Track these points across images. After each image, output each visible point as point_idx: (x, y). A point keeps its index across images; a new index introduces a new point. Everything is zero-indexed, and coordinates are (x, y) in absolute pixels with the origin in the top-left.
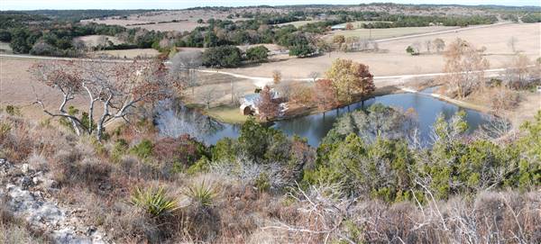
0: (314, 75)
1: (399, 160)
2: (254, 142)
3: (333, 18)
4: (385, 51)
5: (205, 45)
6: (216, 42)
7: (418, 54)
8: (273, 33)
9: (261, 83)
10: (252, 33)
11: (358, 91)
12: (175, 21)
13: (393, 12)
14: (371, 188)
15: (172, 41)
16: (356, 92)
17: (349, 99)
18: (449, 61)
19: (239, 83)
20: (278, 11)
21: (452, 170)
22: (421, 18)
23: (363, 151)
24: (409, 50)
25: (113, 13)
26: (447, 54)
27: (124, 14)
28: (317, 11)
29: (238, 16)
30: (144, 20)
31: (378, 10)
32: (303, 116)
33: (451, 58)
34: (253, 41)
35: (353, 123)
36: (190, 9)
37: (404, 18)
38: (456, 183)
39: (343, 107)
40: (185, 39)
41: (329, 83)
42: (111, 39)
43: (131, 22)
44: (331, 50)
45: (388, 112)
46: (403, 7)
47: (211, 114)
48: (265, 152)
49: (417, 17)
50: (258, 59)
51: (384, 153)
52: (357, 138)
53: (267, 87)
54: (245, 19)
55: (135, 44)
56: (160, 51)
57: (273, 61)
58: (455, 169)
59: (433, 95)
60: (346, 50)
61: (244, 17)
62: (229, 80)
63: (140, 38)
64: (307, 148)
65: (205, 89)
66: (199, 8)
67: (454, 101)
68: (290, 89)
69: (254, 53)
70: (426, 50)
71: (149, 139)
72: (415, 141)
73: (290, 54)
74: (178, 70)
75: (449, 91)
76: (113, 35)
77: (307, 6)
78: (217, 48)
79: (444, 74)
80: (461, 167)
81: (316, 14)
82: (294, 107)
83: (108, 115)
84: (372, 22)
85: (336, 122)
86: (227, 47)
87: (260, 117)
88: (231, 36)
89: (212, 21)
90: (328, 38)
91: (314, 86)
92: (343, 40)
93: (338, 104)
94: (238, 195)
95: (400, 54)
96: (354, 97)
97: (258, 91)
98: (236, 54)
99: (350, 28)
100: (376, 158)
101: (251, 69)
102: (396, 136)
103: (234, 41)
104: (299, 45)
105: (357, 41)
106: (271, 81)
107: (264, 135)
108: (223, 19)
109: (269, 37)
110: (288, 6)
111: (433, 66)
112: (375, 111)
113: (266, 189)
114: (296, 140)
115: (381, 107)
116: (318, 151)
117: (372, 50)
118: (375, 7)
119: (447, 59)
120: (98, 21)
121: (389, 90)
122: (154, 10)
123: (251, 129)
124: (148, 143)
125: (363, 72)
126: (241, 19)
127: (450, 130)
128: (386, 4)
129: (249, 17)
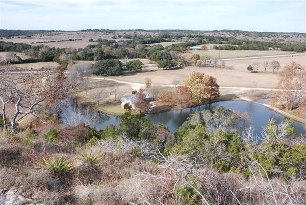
0: (175, 83)
1: (233, 147)
2: (131, 126)
3: (192, 40)
4: (230, 68)
5: (95, 58)
6: (103, 56)
7: (256, 72)
8: (146, 50)
9: (137, 87)
10: (131, 50)
11: (207, 96)
12: (71, 40)
13: (239, 37)
14: (210, 161)
15: (70, 55)
16: (205, 97)
17: (200, 101)
18: (282, 80)
19: (121, 87)
20: (151, 34)
21: (275, 160)
22: (263, 43)
23: (206, 137)
24: (250, 68)
25: (18, 33)
26: (281, 74)
27: (28, 34)
28: (180, 34)
29: (120, 37)
30: (46, 39)
31: (227, 35)
32: (166, 111)
33: (284, 78)
34: (131, 56)
35: (201, 118)
36: (83, 31)
37: (247, 42)
38: (277, 170)
39: (195, 107)
40: (79, 54)
41: (186, 89)
42: (18, 54)
43: (35, 41)
44: (189, 64)
45: (228, 113)
46: (248, 34)
47: (100, 109)
48: (138, 133)
49: (258, 42)
50: (135, 69)
51: (221, 140)
52: (203, 127)
53: (141, 90)
54: (125, 40)
55: (39, 58)
56: (60, 64)
57: (146, 71)
58: (278, 160)
59: (264, 105)
60: (200, 66)
61: (125, 37)
62: (113, 84)
63: (43, 53)
64: (167, 132)
65: (95, 91)
66: (90, 30)
67: (281, 112)
68: (157, 92)
69: (131, 65)
70: (264, 70)
71: (55, 128)
72: (249, 135)
73: (159, 67)
74: (75, 77)
75: (278, 103)
76: (20, 52)
77: (173, 31)
78: (104, 61)
79: (276, 90)
80: (283, 160)
81: (179, 37)
82: (160, 104)
83: (19, 113)
84: (221, 45)
85: (190, 116)
86: (112, 60)
87: (135, 111)
88: (115, 52)
89: (100, 41)
90: (188, 56)
91: (175, 90)
92: (199, 58)
93: (191, 104)
94: (117, 159)
95: (242, 71)
96: (204, 100)
97: (134, 93)
98: (118, 66)
99: (204, 49)
100: (216, 142)
101: (129, 77)
102: (232, 130)
103: (117, 56)
104: (165, 61)
105: (209, 59)
106: (143, 86)
107: (138, 122)
108: (108, 39)
109: (143, 53)
110: (158, 31)
111: (268, 82)
112: (219, 111)
113: (138, 156)
114: (160, 127)
115: (223, 109)
116: (175, 134)
117: (220, 67)
118: (225, 33)
119: (280, 78)
120: (5, 40)
121: (230, 98)
122: (54, 31)
123: (129, 118)
124: (54, 131)
125: (212, 83)
126: (122, 39)
127: (278, 132)
128: (234, 31)
129: (129, 38)
